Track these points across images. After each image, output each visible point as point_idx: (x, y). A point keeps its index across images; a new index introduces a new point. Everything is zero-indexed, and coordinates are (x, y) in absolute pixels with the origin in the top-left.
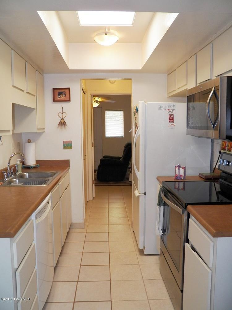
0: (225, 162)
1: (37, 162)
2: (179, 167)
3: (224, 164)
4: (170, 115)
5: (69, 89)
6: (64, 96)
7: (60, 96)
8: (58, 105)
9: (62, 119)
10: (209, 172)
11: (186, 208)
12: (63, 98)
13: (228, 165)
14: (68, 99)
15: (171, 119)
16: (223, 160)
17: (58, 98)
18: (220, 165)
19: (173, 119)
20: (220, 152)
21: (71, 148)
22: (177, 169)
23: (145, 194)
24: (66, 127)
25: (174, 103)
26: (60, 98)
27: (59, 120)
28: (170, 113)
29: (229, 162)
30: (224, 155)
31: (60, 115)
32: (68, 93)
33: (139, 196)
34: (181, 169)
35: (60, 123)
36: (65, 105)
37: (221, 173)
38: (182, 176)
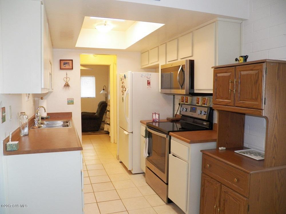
0: (185, 110)
1: (48, 114)
2: (155, 114)
3: (184, 111)
4: (148, 81)
5: (72, 60)
6: (68, 65)
7: (65, 65)
8: (64, 72)
9: (67, 82)
10: (172, 117)
11: (168, 134)
12: (67, 67)
13: (186, 111)
14: (71, 68)
15: (149, 83)
16: (183, 108)
17: (64, 67)
18: (180, 111)
19: (150, 83)
20: (179, 104)
21: (73, 104)
22: (154, 115)
23: (132, 133)
24: (70, 88)
25: (151, 73)
26: (65, 67)
27: (64, 83)
28: (148, 80)
29: (187, 109)
30: (183, 105)
31: (65, 79)
32: (71, 63)
33: (128, 134)
34: (157, 115)
35: (65, 85)
36: (69, 72)
37: (181, 116)
38: (157, 119)
